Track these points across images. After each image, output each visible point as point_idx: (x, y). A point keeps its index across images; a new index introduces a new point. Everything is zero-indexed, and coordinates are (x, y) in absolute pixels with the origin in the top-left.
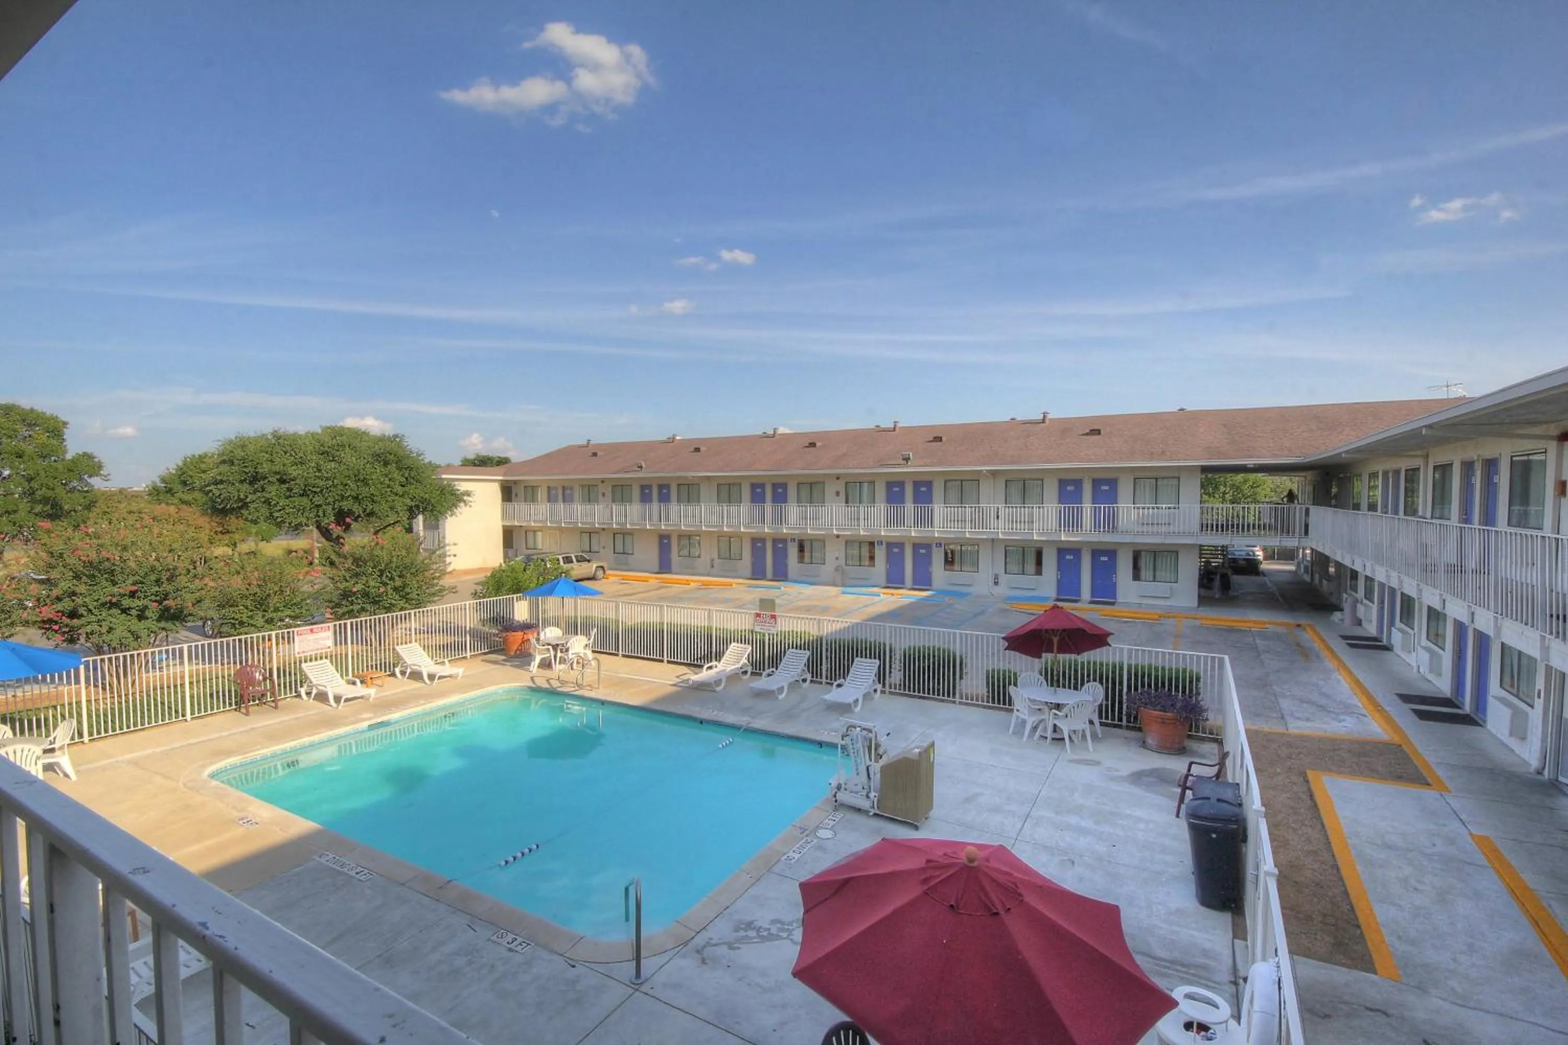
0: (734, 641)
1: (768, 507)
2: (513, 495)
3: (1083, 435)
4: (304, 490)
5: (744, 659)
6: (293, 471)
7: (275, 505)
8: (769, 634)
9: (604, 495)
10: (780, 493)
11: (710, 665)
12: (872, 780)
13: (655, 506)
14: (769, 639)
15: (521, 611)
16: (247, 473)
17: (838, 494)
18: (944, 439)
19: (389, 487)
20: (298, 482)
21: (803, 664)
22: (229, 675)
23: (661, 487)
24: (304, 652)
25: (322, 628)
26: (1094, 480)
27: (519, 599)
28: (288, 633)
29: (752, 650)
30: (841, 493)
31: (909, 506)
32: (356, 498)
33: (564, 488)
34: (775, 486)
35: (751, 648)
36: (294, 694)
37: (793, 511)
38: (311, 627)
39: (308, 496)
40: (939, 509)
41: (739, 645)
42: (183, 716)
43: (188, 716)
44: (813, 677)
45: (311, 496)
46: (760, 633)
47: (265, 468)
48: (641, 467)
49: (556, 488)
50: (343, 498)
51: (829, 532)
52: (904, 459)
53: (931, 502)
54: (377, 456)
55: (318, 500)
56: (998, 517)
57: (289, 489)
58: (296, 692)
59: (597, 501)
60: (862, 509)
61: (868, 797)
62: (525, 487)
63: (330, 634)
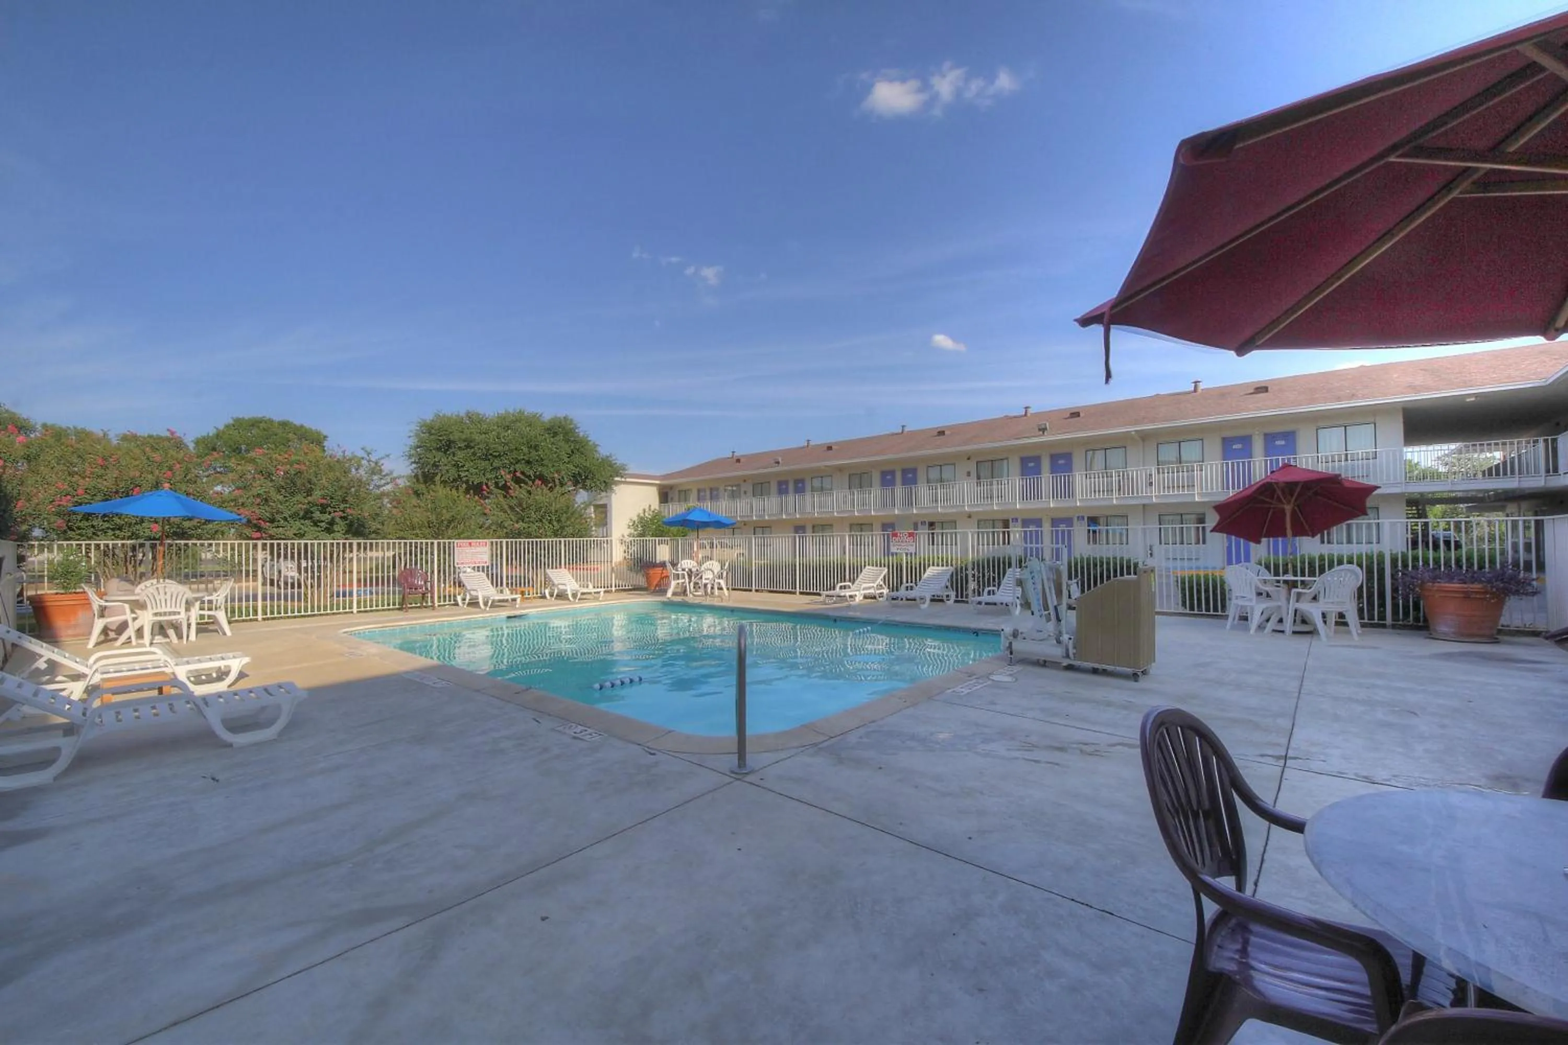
0: (869, 565)
1: (899, 490)
2: (669, 499)
3: (1247, 394)
4: (486, 455)
5: (879, 580)
6: (478, 438)
7: (462, 466)
8: (907, 554)
9: (745, 493)
10: (910, 476)
11: (843, 584)
12: (1063, 622)
13: (790, 498)
14: (907, 563)
15: (663, 553)
16: (441, 441)
17: (969, 474)
18: (1082, 415)
19: (556, 453)
20: (480, 446)
21: (946, 579)
22: (394, 577)
23: (797, 482)
24: (462, 563)
25: (479, 543)
26: (1266, 435)
27: (660, 543)
28: (449, 543)
29: (889, 571)
30: (972, 474)
31: (1046, 478)
32: (528, 462)
33: (711, 489)
34: (905, 472)
35: (886, 570)
36: (452, 602)
37: (923, 491)
38: (470, 541)
39: (489, 460)
40: (1079, 479)
41: (875, 568)
42: (350, 608)
43: (355, 610)
44: (957, 596)
45: (491, 461)
46: (896, 554)
47: (456, 436)
48: (778, 463)
49: (704, 490)
50: (518, 461)
51: (959, 509)
52: (1040, 430)
53: (1070, 470)
54: (548, 430)
55: (497, 463)
56: (1151, 484)
57: (474, 454)
58: (454, 600)
59: (740, 497)
60: (995, 487)
61: (1059, 642)
62: (680, 491)
63: (487, 549)
